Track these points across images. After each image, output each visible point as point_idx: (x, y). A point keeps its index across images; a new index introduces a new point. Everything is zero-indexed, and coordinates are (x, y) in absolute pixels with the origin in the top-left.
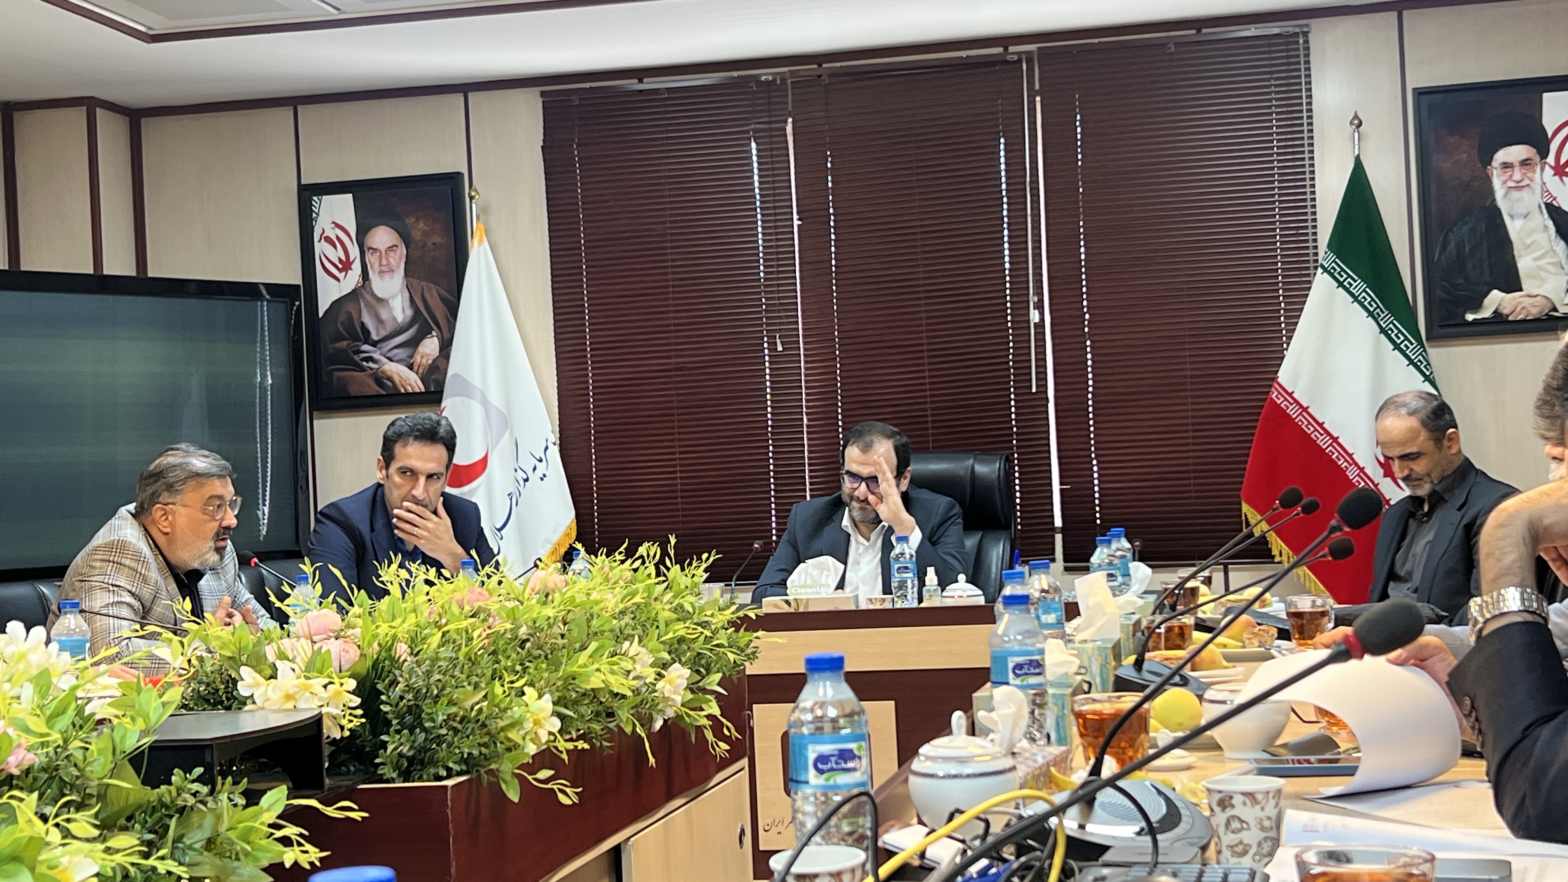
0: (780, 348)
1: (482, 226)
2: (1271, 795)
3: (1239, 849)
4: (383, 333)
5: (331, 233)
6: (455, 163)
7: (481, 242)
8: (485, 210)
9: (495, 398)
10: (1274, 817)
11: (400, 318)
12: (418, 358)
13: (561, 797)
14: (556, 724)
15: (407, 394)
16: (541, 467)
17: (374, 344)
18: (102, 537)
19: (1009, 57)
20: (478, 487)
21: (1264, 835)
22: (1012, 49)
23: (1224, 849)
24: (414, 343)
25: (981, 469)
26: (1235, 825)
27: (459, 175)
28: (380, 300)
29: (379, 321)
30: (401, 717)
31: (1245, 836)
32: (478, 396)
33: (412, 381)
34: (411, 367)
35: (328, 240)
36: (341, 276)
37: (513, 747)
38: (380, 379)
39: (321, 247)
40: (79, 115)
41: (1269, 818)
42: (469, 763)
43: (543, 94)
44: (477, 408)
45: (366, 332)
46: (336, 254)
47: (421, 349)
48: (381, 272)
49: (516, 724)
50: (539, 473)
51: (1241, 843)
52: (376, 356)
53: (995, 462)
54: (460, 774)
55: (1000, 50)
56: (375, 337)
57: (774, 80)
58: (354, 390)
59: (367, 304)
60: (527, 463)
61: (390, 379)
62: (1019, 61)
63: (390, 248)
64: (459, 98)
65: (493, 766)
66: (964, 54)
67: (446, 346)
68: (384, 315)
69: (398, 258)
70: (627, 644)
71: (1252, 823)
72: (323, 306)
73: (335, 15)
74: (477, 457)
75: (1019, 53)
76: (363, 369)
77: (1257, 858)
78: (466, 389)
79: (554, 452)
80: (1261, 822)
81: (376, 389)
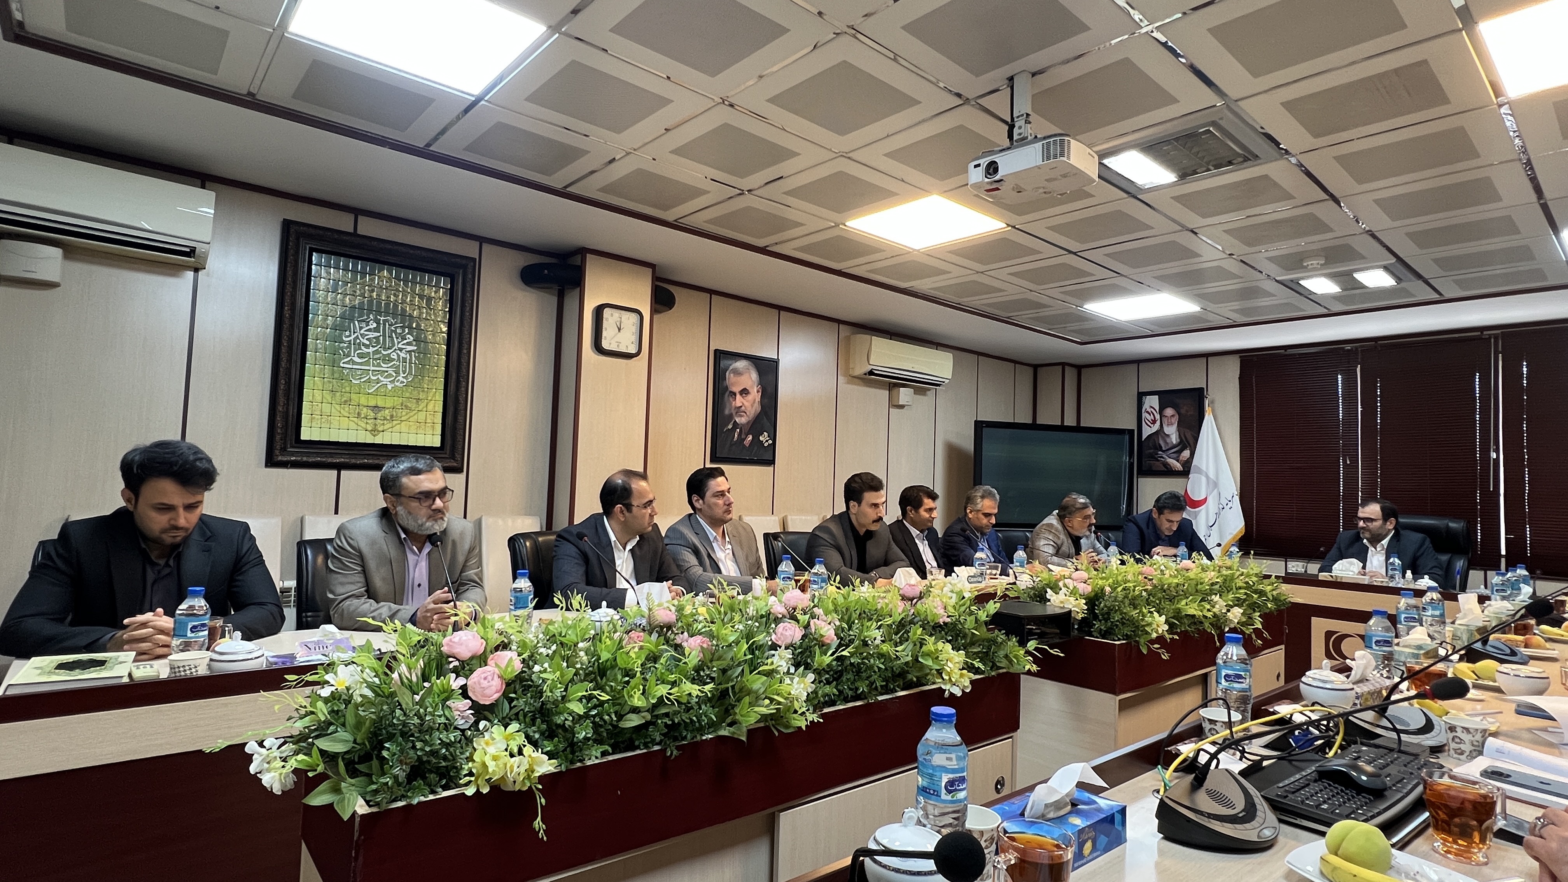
0: (1348, 462)
1: (1210, 408)
2: (1479, 731)
3: (1459, 751)
4: (1167, 448)
5: (1149, 410)
6: (1200, 383)
7: (1209, 414)
8: (1212, 402)
9: (1212, 475)
10: (1481, 742)
11: (1174, 442)
12: (1181, 457)
13: (1162, 656)
14: (1166, 627)
15: (1175, 470)
16: (1230, 504)
17: (1163, 451)
18: (1045, 521)
19: (1483, 337)
20: (1201, 510)
21: (1474, 748)
22: (1485, 333)
23: (1451, 750)
24: (1180, 452)
25: (1451, 525)
26: (1457, 740)
27: (1203, 388)
28: (1168, 436)
29: (1166, 443)
30: (1103, 615)
31: (1462, 746)
32: (1204, 474)
33: (1178, 466)
34: (1178, 461)
35: (1148, 412)
36: (1152, 425)
37: (1147, 633)
38: (1166, 465)
39: (1144, 415)
40: (1060, 368)
41: (1478, 741)
42: (1127, 637)
43: (1240, 357)
44: (1204, 479)
45: (1161, 447)
46: (1150, 418)
47: (1182, 454)
48: (1168, 425)
49: (1149, 624)
50: (1229, 506)
51: (1460, 749)
52: (1164, 456)
53: (1461, 522)
54: (1124, 640)
55: (1479, 333)
56: (1164, 449)
57: (1352, 349)
58: (1154, 468)
59: (1162, 437)
60: (1224, 502)
61: (1169, 465)
62: (1490, 338)
63: (1173, 416)
64: (1204, 360)
65: (1137, 639)
66: (1456, 335)
67: (1192, 454)
68: (1168, 440)
69: (1175, 420)
70: (1213, 597)
71: (1467, 742)
72: (1144, 437)
73: (1150, 333)
74: (1203, 497)
75: (1489, 335)
76: (1158, 461)
77: (1469, 757)
78: (1199, 471)
79: (1237, 499)
80: (1472, 742)
81: (1164, 469)
